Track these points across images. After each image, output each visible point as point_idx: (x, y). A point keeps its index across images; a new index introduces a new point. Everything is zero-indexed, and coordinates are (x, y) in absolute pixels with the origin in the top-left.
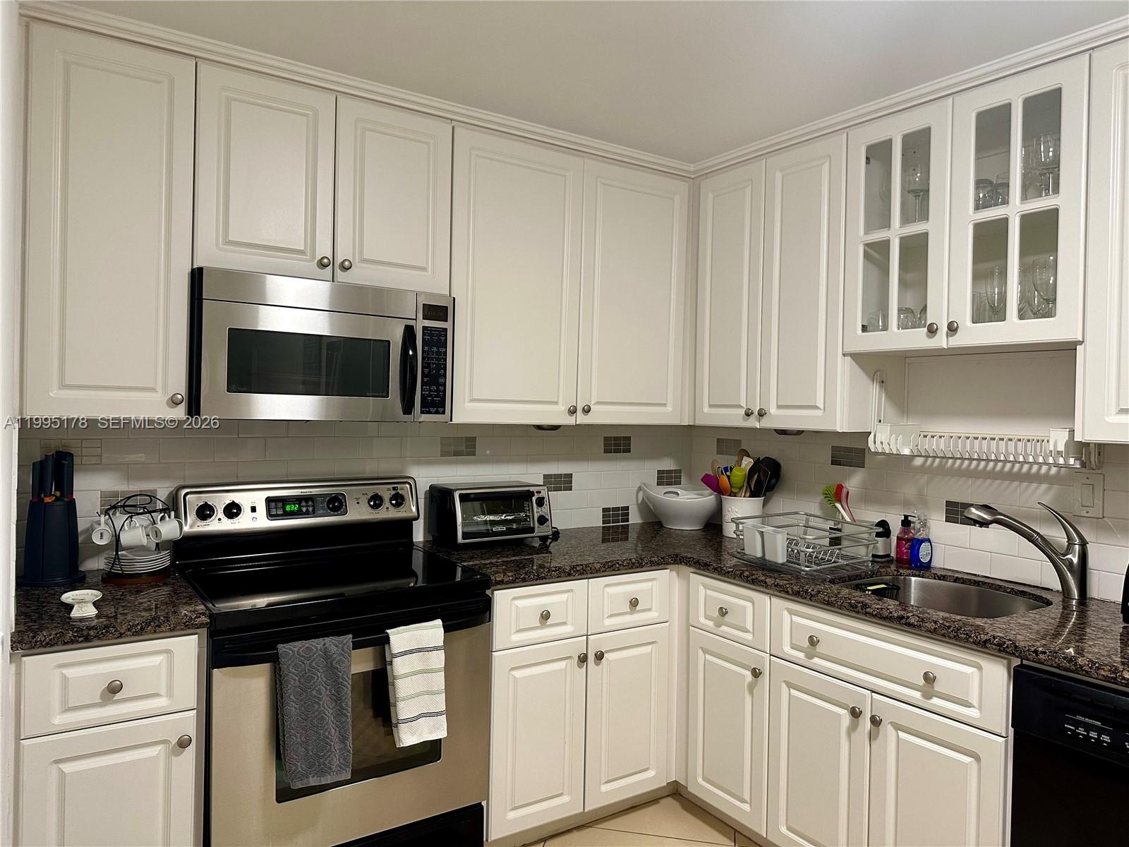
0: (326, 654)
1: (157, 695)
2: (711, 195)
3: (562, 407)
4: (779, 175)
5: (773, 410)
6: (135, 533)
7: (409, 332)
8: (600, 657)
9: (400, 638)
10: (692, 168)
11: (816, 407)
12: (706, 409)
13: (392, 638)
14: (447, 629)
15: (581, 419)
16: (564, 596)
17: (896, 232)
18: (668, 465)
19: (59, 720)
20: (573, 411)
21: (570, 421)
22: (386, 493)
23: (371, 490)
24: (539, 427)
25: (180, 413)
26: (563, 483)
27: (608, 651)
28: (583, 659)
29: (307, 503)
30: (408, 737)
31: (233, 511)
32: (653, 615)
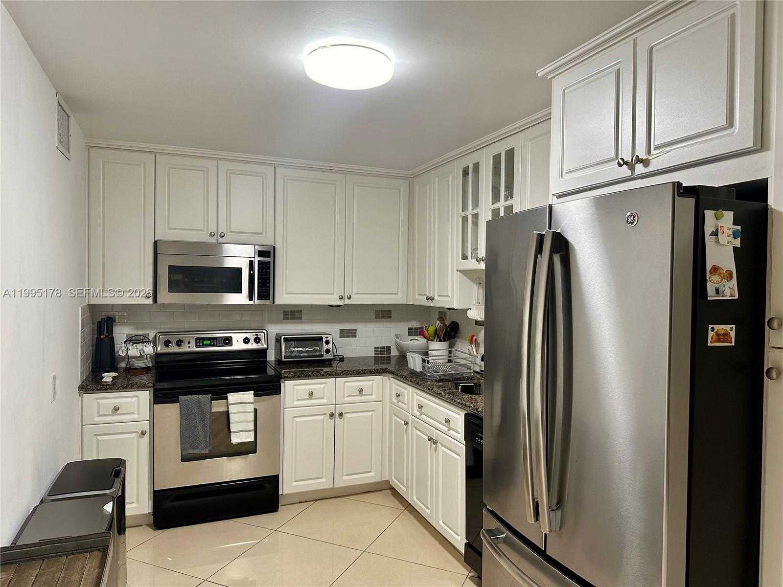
0: (199, 402)
1: (133, 413)
2: (417, 187)
3: (336, 296)
4: (437, 179)
5: (436, 298)
6: (134, 351)
7: (251, 263)
8: (341, 415)
9: (232, 397)
10: (410, 173)
11: (448, 296)
12: (417, 296)
13: (229, 397)
14: (255, 396)
15: (347, 302)
16: (322, 386)
17: (469, 212)
18: (415, 325)
19: (97, 419)
20: (341, 298)
21: (341, 303)
22: (252, 336)
23: (245, 336)
24: (331, 306)
25: (150, 301)
26: (352, 333)
27: (345, 413)
28: (332, 415)
29: (214, 340)
30: (235, 439)
31: (179, 343)
32: (373, 397)
